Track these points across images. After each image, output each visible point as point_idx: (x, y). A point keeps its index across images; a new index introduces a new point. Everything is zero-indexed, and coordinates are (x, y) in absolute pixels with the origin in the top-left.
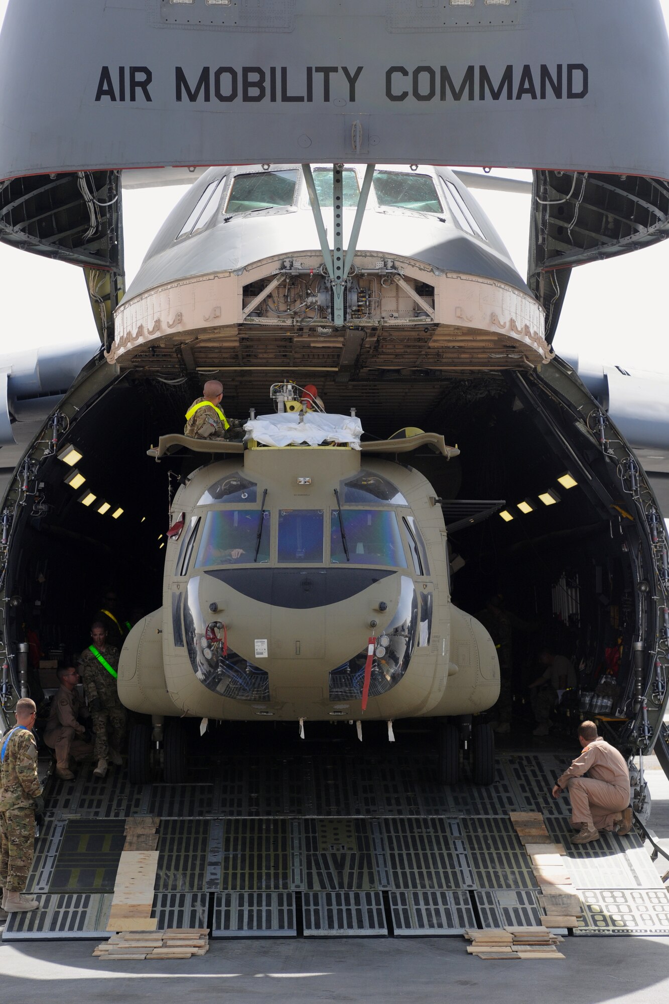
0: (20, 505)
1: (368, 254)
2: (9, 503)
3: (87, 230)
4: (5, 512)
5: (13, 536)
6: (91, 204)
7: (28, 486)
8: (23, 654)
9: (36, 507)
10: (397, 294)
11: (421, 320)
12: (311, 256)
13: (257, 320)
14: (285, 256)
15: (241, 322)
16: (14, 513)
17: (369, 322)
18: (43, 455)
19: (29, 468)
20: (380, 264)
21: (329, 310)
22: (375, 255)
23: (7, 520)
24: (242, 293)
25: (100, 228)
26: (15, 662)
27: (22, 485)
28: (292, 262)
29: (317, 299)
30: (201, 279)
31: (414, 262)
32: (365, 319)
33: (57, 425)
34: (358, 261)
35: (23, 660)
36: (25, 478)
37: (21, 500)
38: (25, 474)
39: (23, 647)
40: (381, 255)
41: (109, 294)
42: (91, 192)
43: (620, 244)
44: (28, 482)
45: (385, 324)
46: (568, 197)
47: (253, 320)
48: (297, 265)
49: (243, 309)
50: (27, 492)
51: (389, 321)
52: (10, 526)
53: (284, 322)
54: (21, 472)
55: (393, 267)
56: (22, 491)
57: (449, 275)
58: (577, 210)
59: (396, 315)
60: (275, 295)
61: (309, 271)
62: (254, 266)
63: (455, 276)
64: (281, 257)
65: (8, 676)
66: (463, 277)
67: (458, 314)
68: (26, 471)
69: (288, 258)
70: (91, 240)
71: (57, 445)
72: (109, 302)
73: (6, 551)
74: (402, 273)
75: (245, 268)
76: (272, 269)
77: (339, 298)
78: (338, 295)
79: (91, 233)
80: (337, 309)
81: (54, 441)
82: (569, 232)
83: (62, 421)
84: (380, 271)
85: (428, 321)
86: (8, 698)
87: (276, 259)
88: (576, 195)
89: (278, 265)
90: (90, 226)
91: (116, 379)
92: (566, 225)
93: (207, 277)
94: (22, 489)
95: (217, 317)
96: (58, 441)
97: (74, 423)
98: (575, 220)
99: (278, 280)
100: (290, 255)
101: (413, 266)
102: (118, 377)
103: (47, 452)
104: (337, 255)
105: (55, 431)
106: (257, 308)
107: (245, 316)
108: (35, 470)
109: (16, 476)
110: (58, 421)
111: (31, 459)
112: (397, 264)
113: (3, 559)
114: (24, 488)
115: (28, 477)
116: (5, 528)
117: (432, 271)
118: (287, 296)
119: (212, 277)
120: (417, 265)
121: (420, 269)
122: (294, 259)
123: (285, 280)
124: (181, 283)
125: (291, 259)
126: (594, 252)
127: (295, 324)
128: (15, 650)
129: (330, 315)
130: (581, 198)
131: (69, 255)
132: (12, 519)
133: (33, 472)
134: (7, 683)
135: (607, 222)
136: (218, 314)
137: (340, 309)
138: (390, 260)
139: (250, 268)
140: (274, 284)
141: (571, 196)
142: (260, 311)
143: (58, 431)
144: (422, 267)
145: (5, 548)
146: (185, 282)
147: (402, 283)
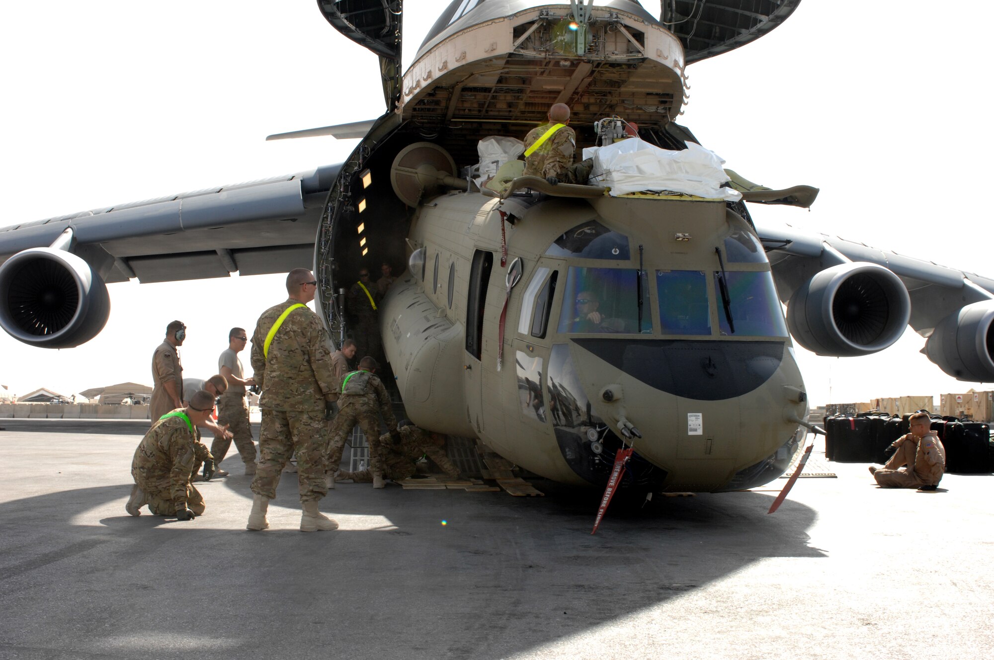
0: (339, 200)
1: (600, 9)
2: (332, 199)
3: (383, 28)
4: (329, 204)
5: (335, 220)
6: (387, 10)
7: (344, 188)
8: (341, 296)
9: (346, 208)
10: (616, 40)
11: (635, 56)
12: (560, 8)
13: (522, 52)
14: (543, 8)
15: (512, 51)
16: (336, 205)
17: (598, 57)
18: (353, 170)
19: (344, 178)
20: (607, 15)
21: (574, 45)
22: (604, 9)
23: (331, 210)
24: (513, 32)
25: (391, 29)
26: (337, 299)
27: (340, 188)
28: (548, 12)
29: (564, 37)
30: (481, 25)
31: (631, 15)
32: (594, 55)
33: (362, 152)
34: (593, 12)
35: (342, 299)
36: (342, 183)
37: (340, 197)
38: (342, 181)
39: (341, 291)
40: (608, 9)
41: (393, 77)
42: (388, 4)
43: (726, 44)
44: (344, 186)
45: (609, 59)
46: (689, 17)
47: (520, 51)
48: (551, 13)
49: (513, 43)
50: (344, 192)
51: (612, 57)
52: (333, 213)
53: (540, 54)
54: (340, 180)
55: (617, 17)
56: (341, 192)
57: (654, 26)
58: (695, 25)
59: (616, 52)
60: (532, 37)
61: (560, 17)
62: (521, 14)
63: (657, 27)
64: (540, 8)
65: (333, 308)
66: (661, 29)
67: (659, 54)
68: (342, 179)
69: (545, 9)
70: (385, 36)
71: (362, 164)
72: (393, 81)
73: (331, 229)
74: (623, 22)
75: (515, 15)
76: (534, 16)
77: (581, 36)
78: (581, 33)
79: (385, 30)
80: (580, 44)
81: (361, 161)
82: (688, 40)
83: (365, 149)
84: (609, 19)
85: (640, 56)
86: (334, 323)
87: (536, 9)
88: (694, 16)
89: (537, 13)
90: (385, 26)
91: (399, 126)
92: (686, 36)
93: (486, 24)
94: (340, 191)
95: (494, 49)
96: (363, 162)
97: (373, 152)
98: (693, 32)
99: (538, 24)
100: (546, 7)
101: (630, 18)
102: (401, 124)
103: (356, 168)
104: (580, 6)
105: (361, 156)
106: (522, 44)
107: (514, 48)
108: (349, 179)
109: (336, 182)
110: (363, 150)
111: (346, 172)
112: (619, 16)
113: (329, 233)
114: (342, 189)
115: (344, 183)
116: (329, 214)
117: (643, 22)
118: (542, 38)
119: (490, 23)
120: (633, 17)
121: (635, 20)
122: (549, 10)
123: (542, 25)
124: (465, 31)
125: (546, 10)
126: (705, 52)
127: (547, 56)
128: (336, 291)
129: (575, 48)
130: (698, 17)
131: (372, 43)
132: (334, 209)
133: (347, 180)
134: (333, 312)
135: (716, 33)
136: (494, 47)
137: (582, 44)
138: (614, 13)
139: (518, 15)
140: (535, 26)
141: (691, 17)
142: (523, 46)
143: (363, 155)
144: (636, 19)
145: (330, 227)
146: (468, 30)
147: (623, 30)
